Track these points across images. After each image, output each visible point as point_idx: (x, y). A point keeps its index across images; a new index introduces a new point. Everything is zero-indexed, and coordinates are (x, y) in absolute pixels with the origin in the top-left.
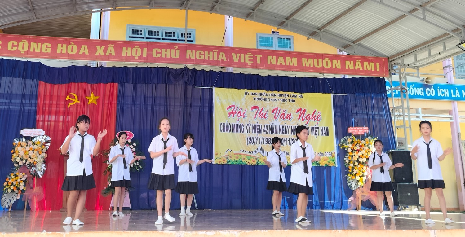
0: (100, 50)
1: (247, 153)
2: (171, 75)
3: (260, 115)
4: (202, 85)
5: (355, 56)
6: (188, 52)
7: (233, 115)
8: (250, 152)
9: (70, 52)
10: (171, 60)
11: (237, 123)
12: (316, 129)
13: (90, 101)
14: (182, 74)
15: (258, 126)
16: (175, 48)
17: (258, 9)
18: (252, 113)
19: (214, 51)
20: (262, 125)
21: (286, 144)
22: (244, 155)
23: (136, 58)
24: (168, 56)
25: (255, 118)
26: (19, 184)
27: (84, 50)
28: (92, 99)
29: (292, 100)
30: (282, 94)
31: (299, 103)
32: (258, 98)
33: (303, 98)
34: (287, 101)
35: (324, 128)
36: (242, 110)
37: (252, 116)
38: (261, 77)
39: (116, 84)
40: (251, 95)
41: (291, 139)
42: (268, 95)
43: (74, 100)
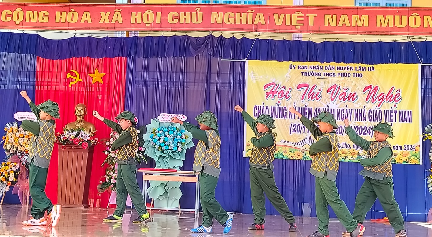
0: (104, 17)
1: (290, 144)
2: (191, 46)
3: (309, 96)
4: (232, 57)
6: (214, 14)
7: (272, 95)
8: (294, 143)
9: (70, 20)
10: (192, 27)
11: (277, 106)
12: (392, 114)
13: (94, 78)
14: (205, 44)
15: (306, 109)
16: (197, 10)
18: (298, 93)
19: (248, 11)
20: (311, 108)
22: (285, 146)
23: (147, 25)
24: (188, 21)
25: (302, 99)
27: (86, 18)
28: (97, 76)
29: (358, 74)
30: (343, 67)
31: (368, 79)
32: (308, 73)
33: (374, 70)
34: (350, 75)
35: (405, 111)
36: (285, 89)
37: (298, 96)
38: (314, 44)
39: (124, 59)
40: (298, 69)
41: (355, 126)
42: (322, 69)
43: (75, 78)
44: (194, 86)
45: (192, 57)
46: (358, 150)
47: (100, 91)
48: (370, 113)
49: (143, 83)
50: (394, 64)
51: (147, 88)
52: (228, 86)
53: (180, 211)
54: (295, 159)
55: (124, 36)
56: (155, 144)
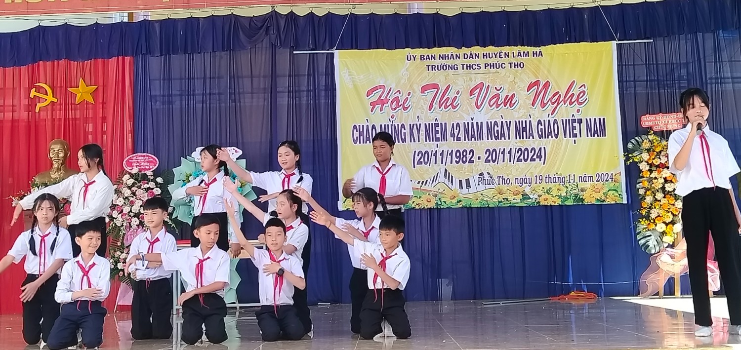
3: (441, 103)
4: (311, 46)
7: (380, 105)
8: (421, 183)
11: (390, 124)
12: (574, 124)
13: (78, 96)
14: (264, 26)
15: (436, 125)
18: (423, 99)
20: (445, 124)
21: (504, 161)
23: (164, 0)
25: (430, 110)
28: (83, 92)
29: (518, 63)
30: (493, 52)
31: (533, 70)
32: (438, 66)
33: (542, 56)
34: (505, 65)
35: (595, 119)
36: (401, 95)
37: (423, 105)
38: (444, 18)
39: (127, 59)
40: (421, 60)
41: (516, 148)
42: (459, 58)
43: (45, 97)
44: (252, 98)
45: (245, 51)
46: (522, 187)
47: (90, 116)
48: (540, 125)
49: (163, 99)
50: (573, 44)
51: (171, 106)
52: (307, 96)
53: (238, 308)
54: (424, 208)
55: (126, 20)
56: (190, 200)
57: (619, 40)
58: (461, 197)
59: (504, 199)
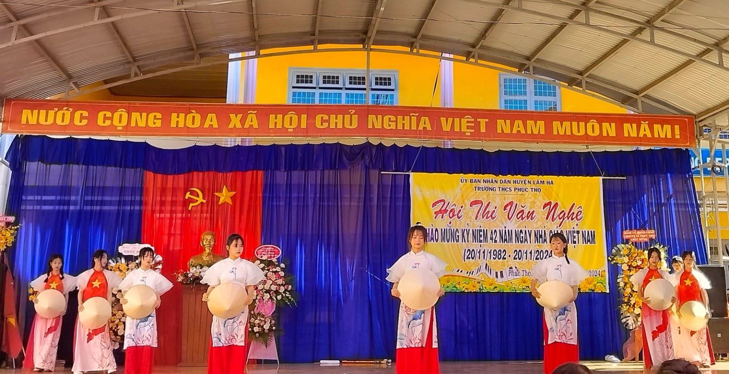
0: (235, 121)
1: (464, 274)
2: (344, 156)
3: (484, 215)
4: (393, 169)
5: (639, 116)
6: (371, 118)
7: (441, 215)
8: (469, 273)
9: (189, 124)
10: (344, 132)
11: (448, 228)
12: (574, 234)
13: (222, 199)
14: (361, 153)
15: (480, 231)
16: (350, 112)
17: (481, 46)
18: (471, 211)
19: (411, 114)
20: (487, 230)
21: (526, 259)
22: (459, 276)
23: (289, 130)
24: (340, 126)
25: (476, 219)
26: (117, 327)
27: (211, 121)
28: (225, 196)
29: (537, 189)
30: (520, 180)
31: (547, 194)
32: (482, 187)
33: (554, 184)
34: (528, 190)
35: (588, 231)
36: (456, 207)
37: (472, 216)
38: (487, 154)
39: (260, 173)
40: (471, 182)
41: (535, 250)
42: (497, 183)
43: (197, 199)
45: (346, 170)
54: (470, 292)
55: (260, 144)
57: (604, 176)
58: (497, 284)
59: (526, 287)
